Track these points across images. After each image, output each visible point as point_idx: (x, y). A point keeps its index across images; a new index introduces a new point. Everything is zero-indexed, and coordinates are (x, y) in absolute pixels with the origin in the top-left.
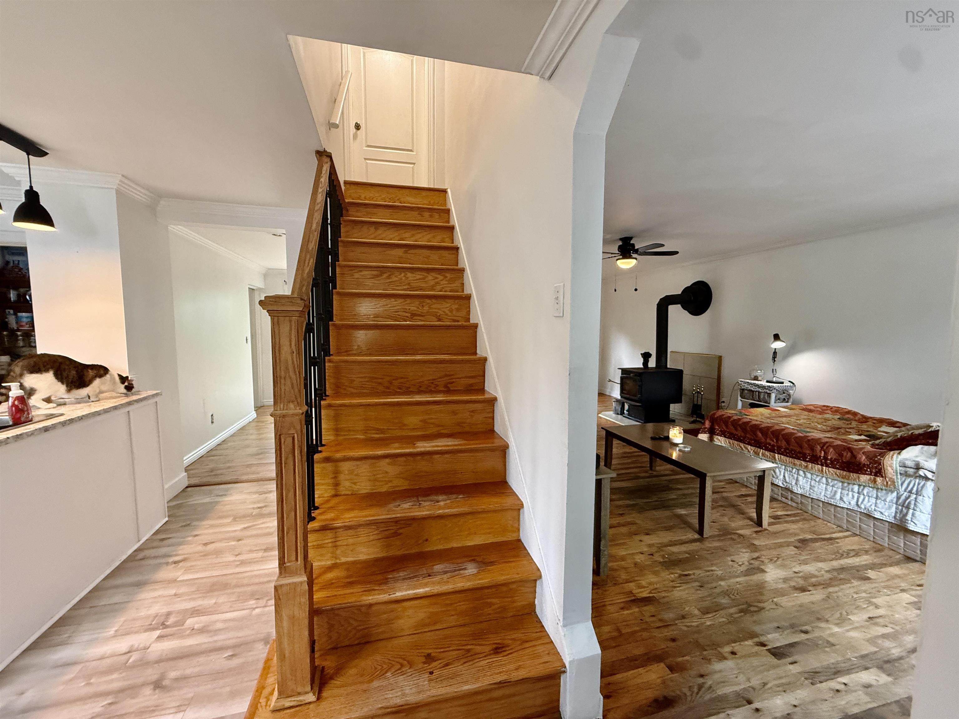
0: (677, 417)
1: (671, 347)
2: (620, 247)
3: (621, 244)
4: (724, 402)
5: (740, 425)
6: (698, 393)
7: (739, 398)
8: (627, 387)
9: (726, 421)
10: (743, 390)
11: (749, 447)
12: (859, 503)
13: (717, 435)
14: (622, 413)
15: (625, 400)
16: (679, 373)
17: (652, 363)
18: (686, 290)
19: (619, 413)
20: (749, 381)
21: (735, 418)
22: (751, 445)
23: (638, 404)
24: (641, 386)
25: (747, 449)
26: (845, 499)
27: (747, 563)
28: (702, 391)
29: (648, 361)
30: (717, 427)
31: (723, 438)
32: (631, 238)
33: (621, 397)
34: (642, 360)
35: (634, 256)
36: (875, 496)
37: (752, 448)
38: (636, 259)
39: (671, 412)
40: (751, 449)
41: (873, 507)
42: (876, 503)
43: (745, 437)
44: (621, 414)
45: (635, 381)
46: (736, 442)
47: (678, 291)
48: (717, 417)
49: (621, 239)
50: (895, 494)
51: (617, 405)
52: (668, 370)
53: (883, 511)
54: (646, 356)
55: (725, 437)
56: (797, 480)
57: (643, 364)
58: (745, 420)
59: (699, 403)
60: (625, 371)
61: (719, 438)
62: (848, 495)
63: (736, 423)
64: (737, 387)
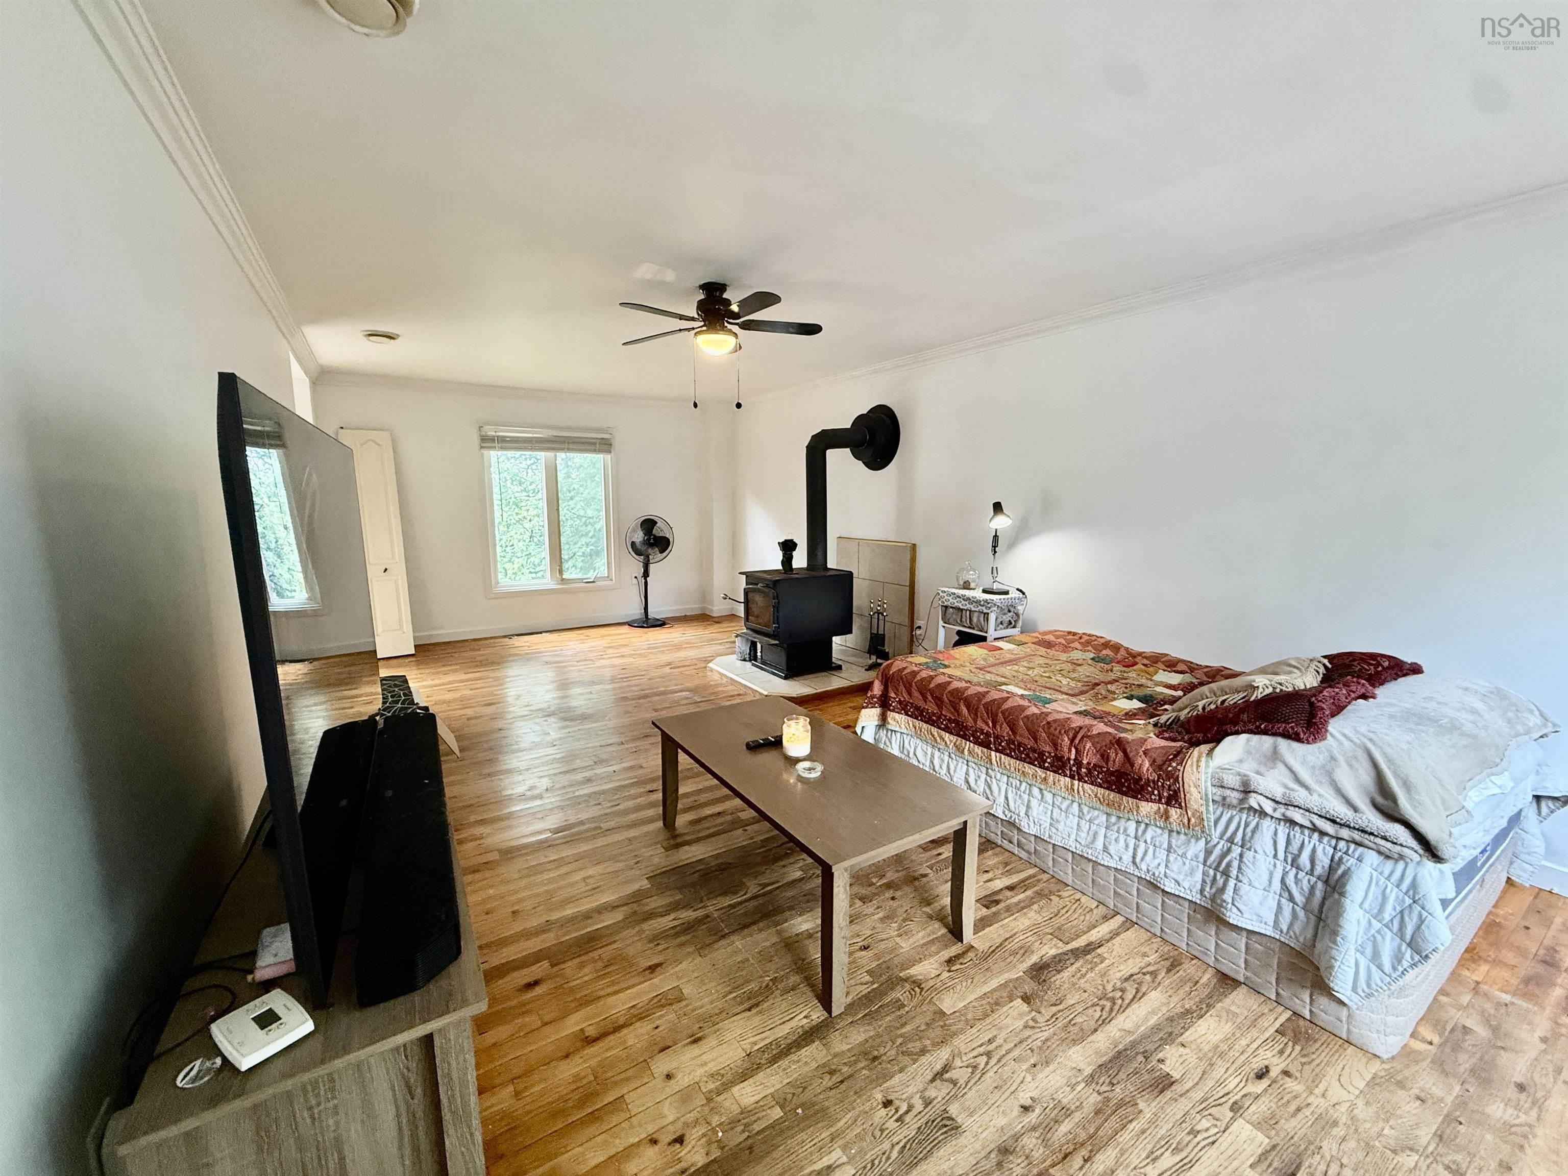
0: (845, 661)
1: (832, 529)
2: (701, 305)
3: (702, 297)
4: (919, 627)
5: (932, 692)
6: (879, 613)
7: (941, 623)
8: (755, 609)
9: (906, 681)
10: (946, 607)
11: (947, 736)
12: (1138, 860)
13: (893, 711)
14: (753, 661)
15: (753, 635)
16: (845, 579)
18: (859, 421)
19: (747, 657)
20: (956, 591)
23: (776, 642)
24: (776, 608)
26: (1112, 849)
28: (885, 610)
29: (792, 557)
30: (893, 695)
31: (904, 717)
32: (722, 287)
33: (748, 629)
35: (730, 327)
36: (1165, 846)
37: (952, 737)
38: (736, 335)
39: (834, 651)
40: (951, 741)
41: (1162, 869)
42: (1168, 861)
43: (939, 718)
44: (750, 660)
45: (766, 595)
46: (925, 726)
48: (893, 674)
49: (702, 287)
50: (1202, 843)
51: (741, 643)
52: (829, 573)
53: (1180, 878)
54: (788, 547)
55: (907, 714)
56: (1028, 807)
57: (783, 563)
58: (941, 679)
59: (881, 632)
60: (751, 577)
61: (897, 716)
62: (1116, 840)
63: (924, 688)
64: (938, 603)
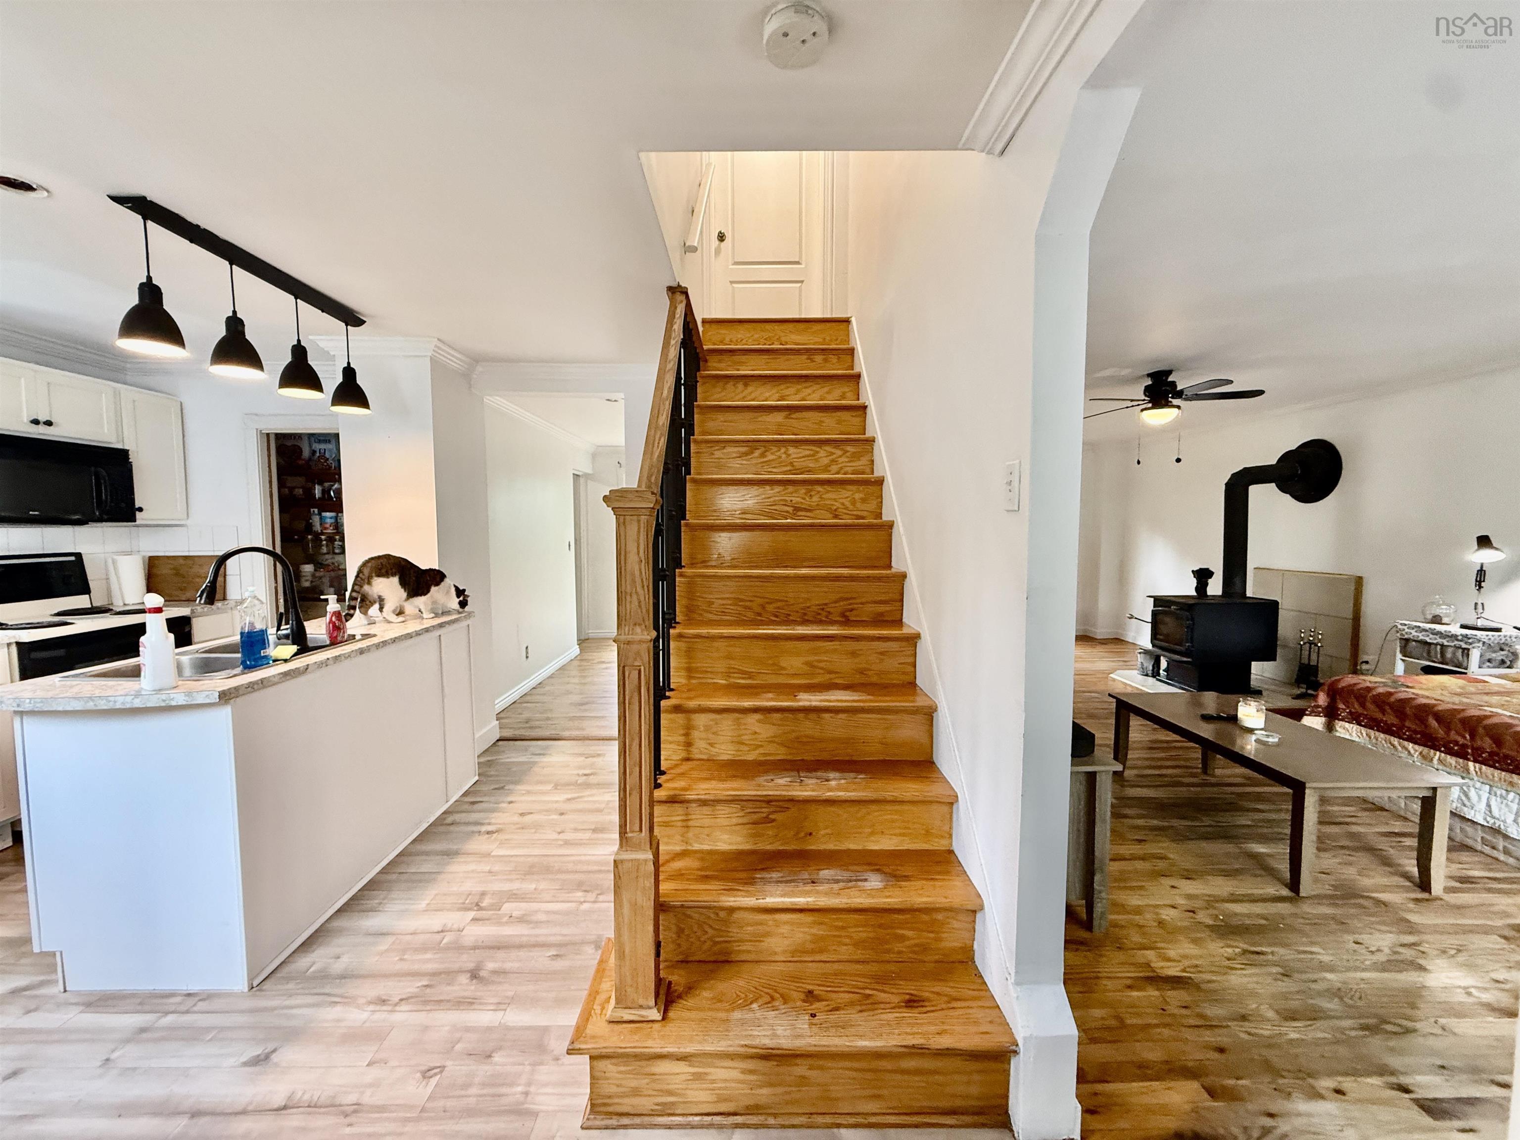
0: (1266, 687)
1: (1254, 560)
2: (1147, 390)
3: (1150, 383)
4: (1367, 662)
5: (1391, 705)
6: (1310, 643)
7: (1399, 656)
8: (1164, 629)
9: (1361, 695)
10: (1407, 641)
11: (1410, 746)
13: (1342, 720)
14: (1155, 674)
15: (1159, 652)
16: (1270, 609)
17: (1215, 587)
18: (1287, 457)
19: (1150, 673)
20: (1421, 625)
21: (1381, 690)
22: (1415, 743)
23: (1185, 659)
24: (1191, 629)
25: (1406, 749)
27: (1387, 951)
28: (1320, 641)
29: (1207, 584)
30: (1341, 706)
31: (1355, 727)
32: (1169, 372)
33: (1153, 646)
34: (1194, 582)
35: (1176, 402)
37: (1417, 747)
38: (1179, 407)
39: (1253, 676)
40: (1416, 751)
43: (1400, 728)
44: (1153, 676)
45: (1178, 618)
46: (1382, 735)
47: (1272, 460)
48: (1343, 688)
49: (1149, 375)
51: (1145, 659)
52: (1248, 601)
54: (1203, 576)
55: (1359, 724)
57: (1197, 589)
58: (1402, 696)
59: (1313, 663)
60: (1159, 601)
61: (1347, 725)
63: (1382, 701)
64: (1394, 635)
